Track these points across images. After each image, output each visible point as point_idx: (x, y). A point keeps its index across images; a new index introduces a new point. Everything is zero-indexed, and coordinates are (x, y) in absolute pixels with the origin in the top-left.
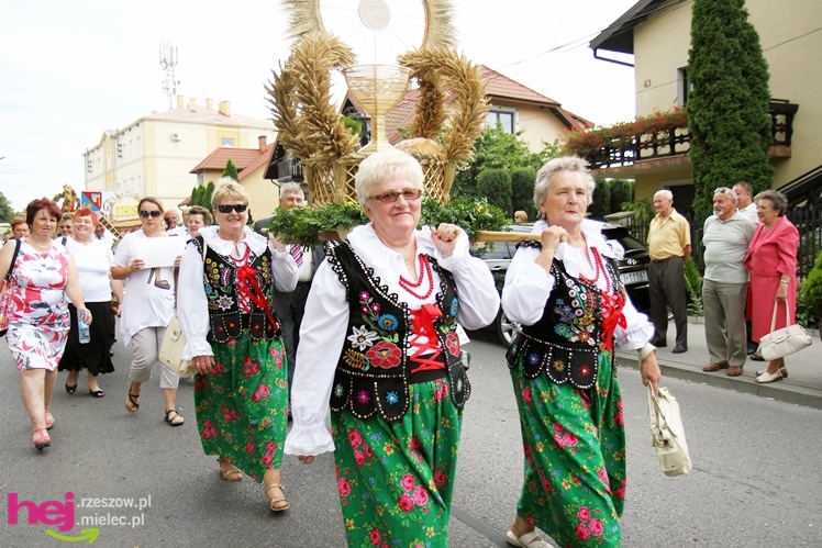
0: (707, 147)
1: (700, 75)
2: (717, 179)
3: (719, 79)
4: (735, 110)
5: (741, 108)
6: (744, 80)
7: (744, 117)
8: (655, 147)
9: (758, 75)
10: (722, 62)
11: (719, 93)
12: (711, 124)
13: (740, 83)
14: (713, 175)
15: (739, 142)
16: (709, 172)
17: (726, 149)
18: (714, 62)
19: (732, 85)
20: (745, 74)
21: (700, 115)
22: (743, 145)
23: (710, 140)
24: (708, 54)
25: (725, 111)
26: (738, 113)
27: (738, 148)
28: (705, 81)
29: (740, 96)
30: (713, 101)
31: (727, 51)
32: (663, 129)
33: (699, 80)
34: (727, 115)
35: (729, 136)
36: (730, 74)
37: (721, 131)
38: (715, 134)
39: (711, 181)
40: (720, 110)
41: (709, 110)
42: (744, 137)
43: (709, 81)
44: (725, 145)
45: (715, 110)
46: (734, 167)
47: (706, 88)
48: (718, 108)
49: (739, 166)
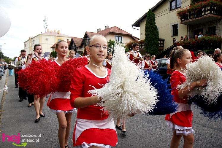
0: (147, 47)
1: (146, 34)
3: (149, 35)
4: (152, 41)
6: (154, 35)
7: (153, 42)
8: (141, 47)
9: (156, 35)
10: (150, 32)
11: (150, 38)
12: (148, 43)
13: (153, 36)
17: (150, 48)
18: (149, 32)
19: (151, 36)
20: (154, 34)
22: (153, 47)
23: (148, 46)
24: (148, 30)
25: (150, 41)
29: (153, 38)
31: (151, 30)
32: (142, 43)
35: (151, 45)
36: (151, 34)
37: (149, 44)
38: (149, 45)
40: (149, 41)
42: (153, 46)
48: (149, 40)
49: (152, 51)
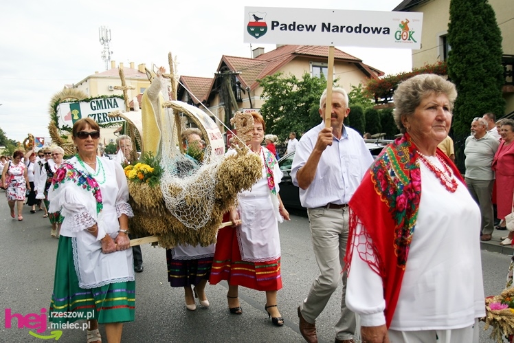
1: (456, 40)
2: (468, 108)
3: (469, 42)
4: (479, 63)
5: (483, 61)
6: (485, 42)
7: (485, 67)
9: (494, 39)
10: (471, 32)
11: (470, 52)
12: (464, 72)
13: (482, 45)
14: (466, 106)
15: (482, 84)
16: (463, 104)
17: (474, 88)
18: (466, 31)
19: (477, 46)
20: (486, 39)
21: (456, 67)
22: (485, 86)
24: (461, 26)
25: (473, 63)
26: (482, 65)
27: (482, 87)
28: (459, 44)
29: (483, 53)
30: (465, 57)
31: (474, 24)
33: (456, 43)
34: (475, 66)
35: (476, 80)
36: (476, 39)
37: (471, 77)
38: (467, 79)
39: (464, 110)
40: (470, 63)
41: (462, 63)
42: (486, 80)
43: (462, 44)
44: (474, 86)
45: (467, 63)
46: (479, 100)
47: (460, 49)
48: (468, 62)
49: (483, 99)
